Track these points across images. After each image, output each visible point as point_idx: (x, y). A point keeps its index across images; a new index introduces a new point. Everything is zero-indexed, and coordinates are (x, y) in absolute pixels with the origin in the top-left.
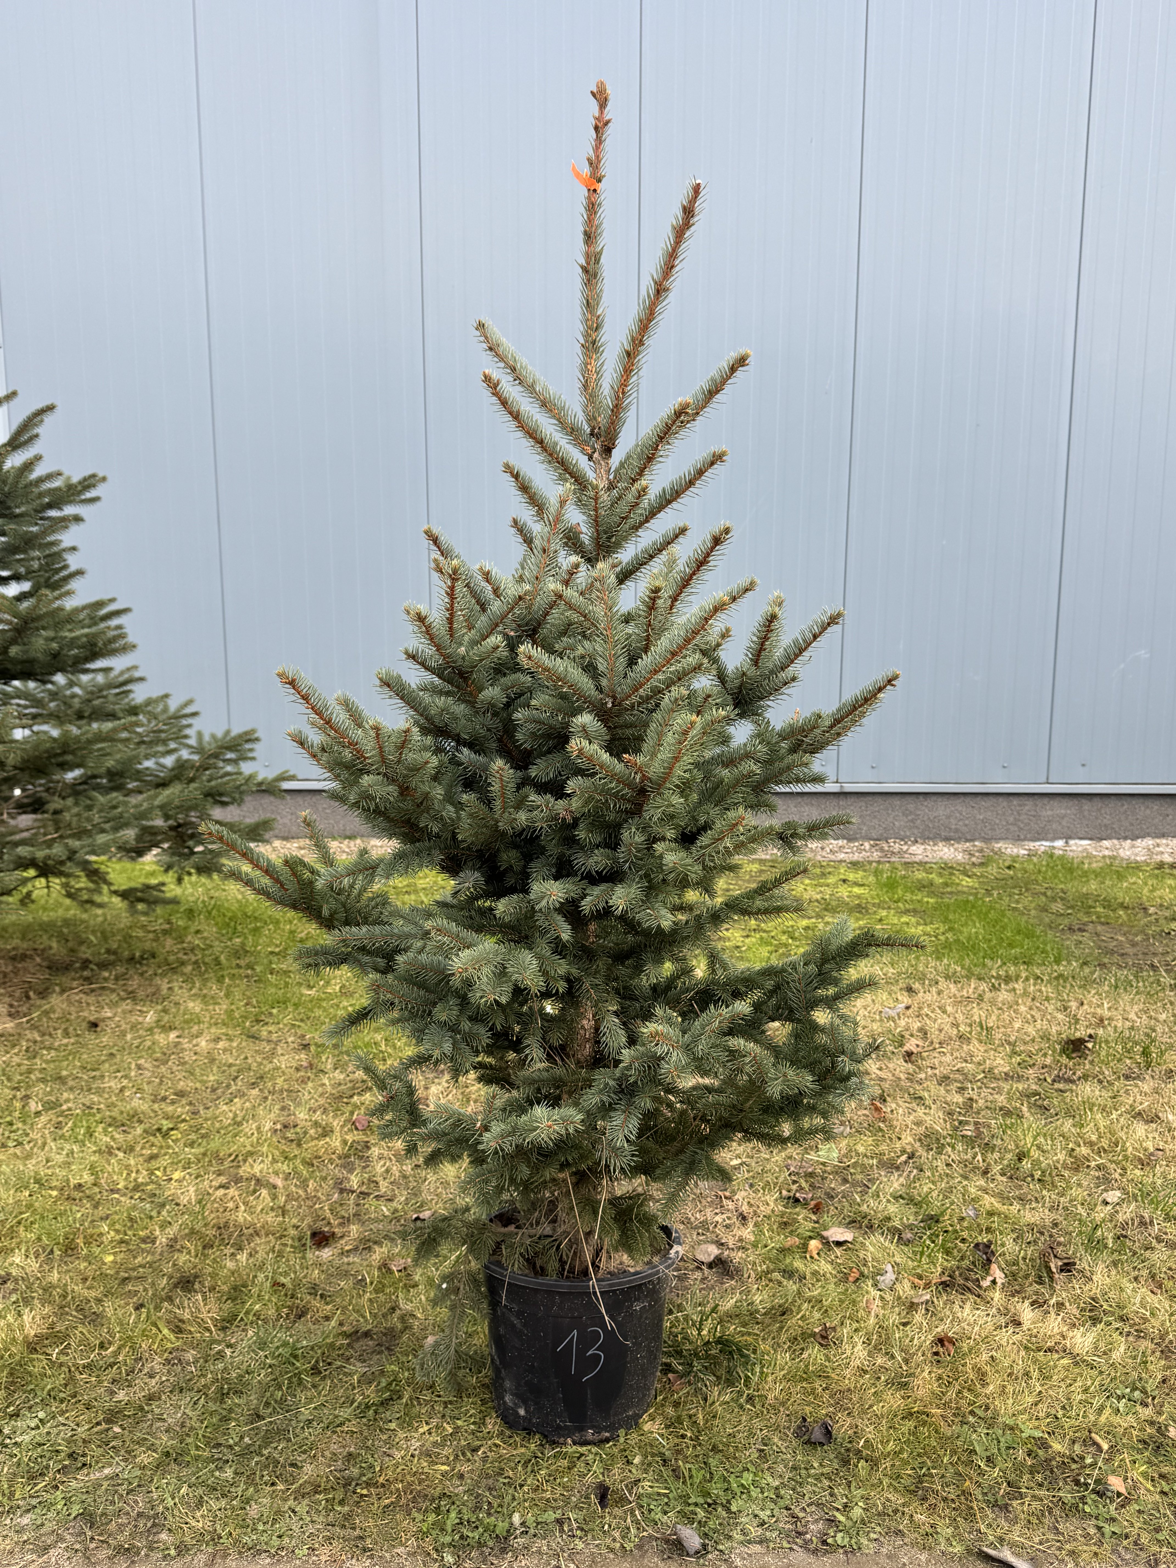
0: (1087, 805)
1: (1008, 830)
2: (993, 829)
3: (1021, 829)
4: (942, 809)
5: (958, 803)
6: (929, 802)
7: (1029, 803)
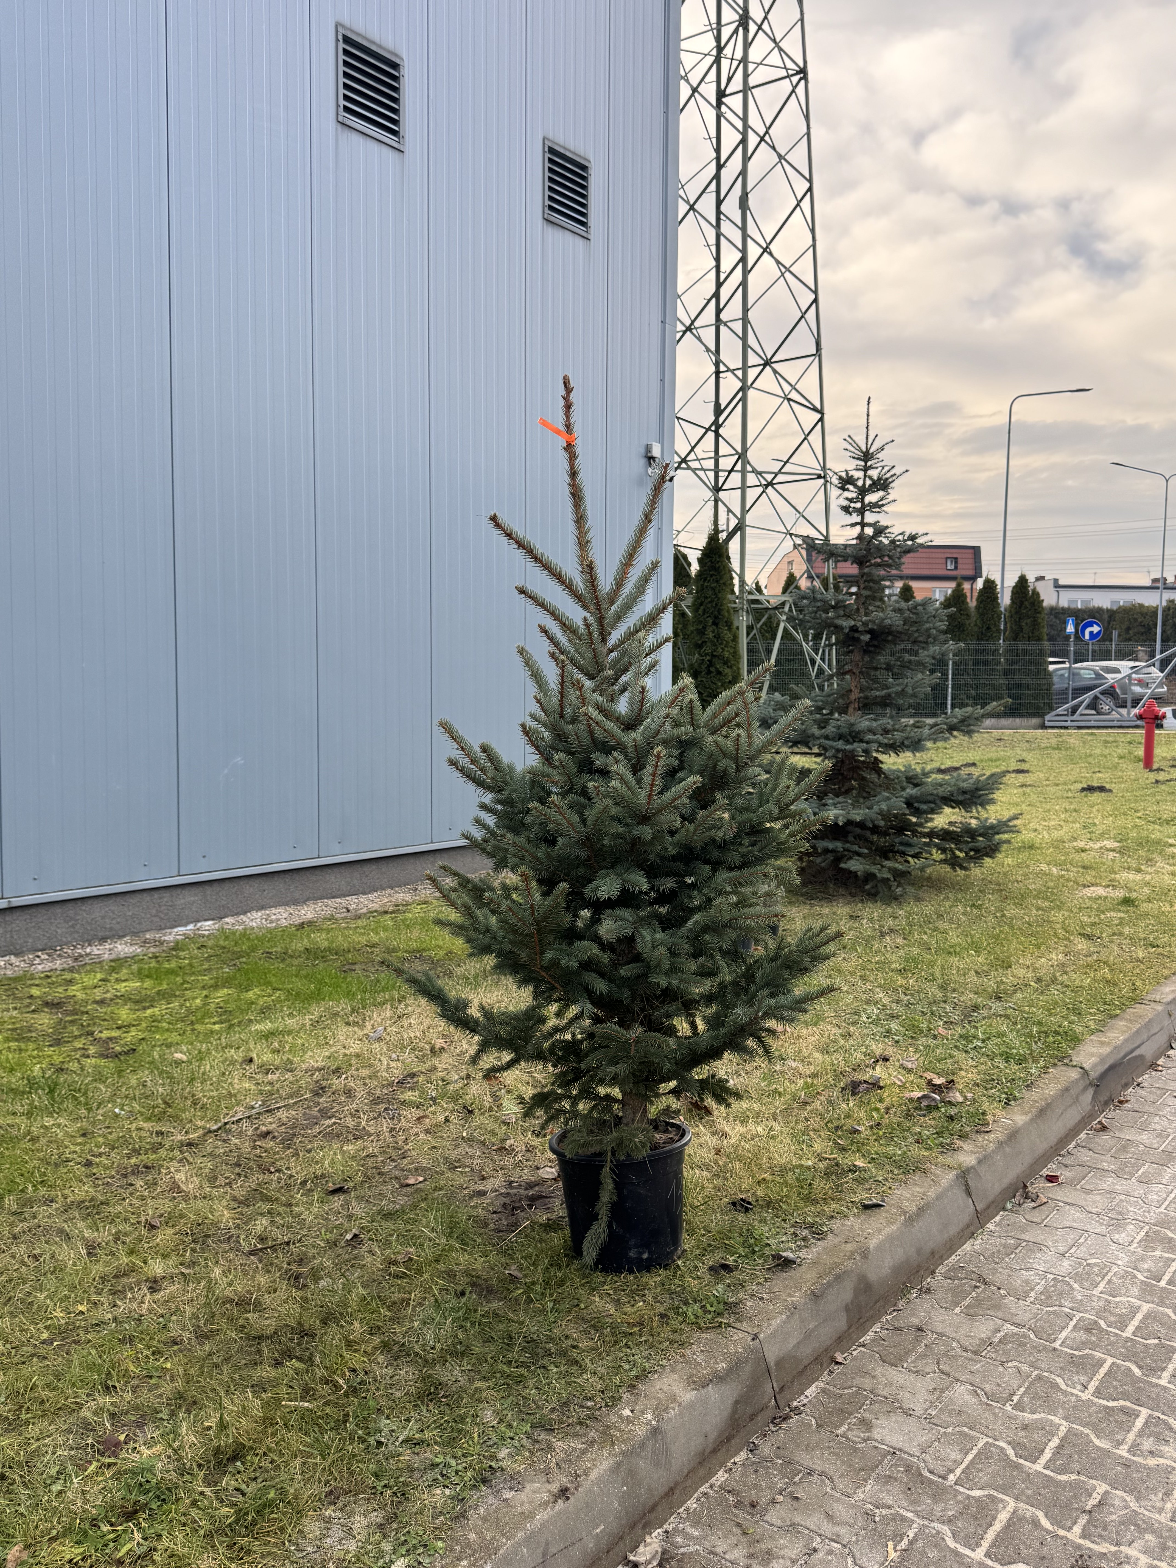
0: (209, 890)
1: (152, 922)
2: (140, 923)
3: (162, 919)
4: (97, 911)
5: (111, 903)
6: (86, 907)
7: (166, 895)
